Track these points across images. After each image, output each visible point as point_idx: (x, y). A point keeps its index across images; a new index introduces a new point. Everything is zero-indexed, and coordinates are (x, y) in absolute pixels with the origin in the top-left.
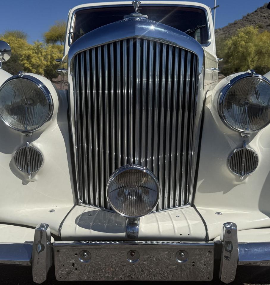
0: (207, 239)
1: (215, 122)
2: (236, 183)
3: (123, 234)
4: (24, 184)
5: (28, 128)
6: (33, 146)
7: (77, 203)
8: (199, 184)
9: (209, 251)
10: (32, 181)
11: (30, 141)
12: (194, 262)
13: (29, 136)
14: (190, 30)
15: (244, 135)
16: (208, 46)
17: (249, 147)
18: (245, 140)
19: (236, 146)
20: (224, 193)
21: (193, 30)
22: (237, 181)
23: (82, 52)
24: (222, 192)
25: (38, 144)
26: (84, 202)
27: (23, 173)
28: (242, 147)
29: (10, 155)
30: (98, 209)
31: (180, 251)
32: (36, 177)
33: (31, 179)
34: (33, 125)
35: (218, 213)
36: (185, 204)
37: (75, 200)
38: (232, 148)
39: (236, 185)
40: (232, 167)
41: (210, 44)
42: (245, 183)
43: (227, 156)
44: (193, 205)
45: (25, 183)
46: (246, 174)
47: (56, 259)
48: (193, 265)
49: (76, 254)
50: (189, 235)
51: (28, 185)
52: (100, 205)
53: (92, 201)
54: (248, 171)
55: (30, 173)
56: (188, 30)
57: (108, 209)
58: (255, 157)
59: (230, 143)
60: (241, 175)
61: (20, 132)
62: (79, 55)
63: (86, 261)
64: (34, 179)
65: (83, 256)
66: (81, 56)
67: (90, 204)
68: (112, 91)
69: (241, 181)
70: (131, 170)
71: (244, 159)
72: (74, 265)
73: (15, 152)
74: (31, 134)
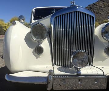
0: (104, 75)
2: (107, 58)
4: (37, 58)
5: (40, 40)
7: (53, 65)
9: (106, 79)
10: (39, 58)
11: (40, 44)
25: (42, 45)
26: (56, 65)
27: (36, 55)
31: (96, 79)
32: (41, 56)
33: (39, 56)
35: (103, 67)
36: (90, 65)
39: (107, 59)
40: (106, 52)
44: (92, 66)
48: (100, 84)
49: (61, 80)
52: (62, 66)
53: (58, 64)
61: (37, 42)
66: (57, 18)
67: (58, 65)
72: (60, 84)
73: (35, 48)
74: (40, 42)
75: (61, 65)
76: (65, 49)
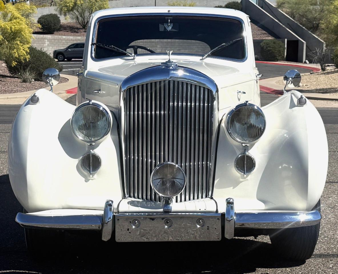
1: (227, 136)
2: (241, 180)
3: (162, 210)
5: (93, 139)
6: (94, 152)
7: (124, 197)
8: (216, 182)
9: (218, 219)
10: (92, 180)
11: (93, 149)
12: (208, 227)
13: (92, 145)
14: (224, 44)
15: (245, 145)
16: (245, 61)
17: (249, 153)
18: (246, 149)
19: (240, 153)
20: (233, 188)
21: (228, 43)
22: (242, 178)
23: (132, 87)
24: (232, 187)
25: (97, 151)
26: (130, 196)
27: (86, 173)
28: (244, 154)
29: (78, 159)
30: (141, 200)
31: (199, 219)
32: (95, 176)
33: (92, 177)
34: (95, 137)
36: (206, 197)
37: (123, 195)
38: (238, 155)
39: (242, 182)
40: (238, 167)
41: (247, 58)
42: (247, 180)
43: (234, 160)
44: (212, 198)
45: (87, 180)
46: (248, 173)
47: (117, 226)
48: (208, 229)
49: (130, 222)
50: (205, 209)
51: (88, 182)
53: (136, 197)
54: (250, 170)
55: (92, 173)
56: (223, 44)
57: (149, 200)
58: (253, 160)
59: (236, 151)
60: (244, 174)
61: (86, 143)
62: (130, 89)
63: (137, 227)
64: (93, 178)
65: (134, 224)
66: (131, 90)
67: (134, 198)
68: (153, 113)
69: (245, 178)
70: (167, 165)
71: (245, 162)
72: (128, 230)
73: (81, 157)
74: (94, 144)
75: (140, 196)
76: (150, 160)
